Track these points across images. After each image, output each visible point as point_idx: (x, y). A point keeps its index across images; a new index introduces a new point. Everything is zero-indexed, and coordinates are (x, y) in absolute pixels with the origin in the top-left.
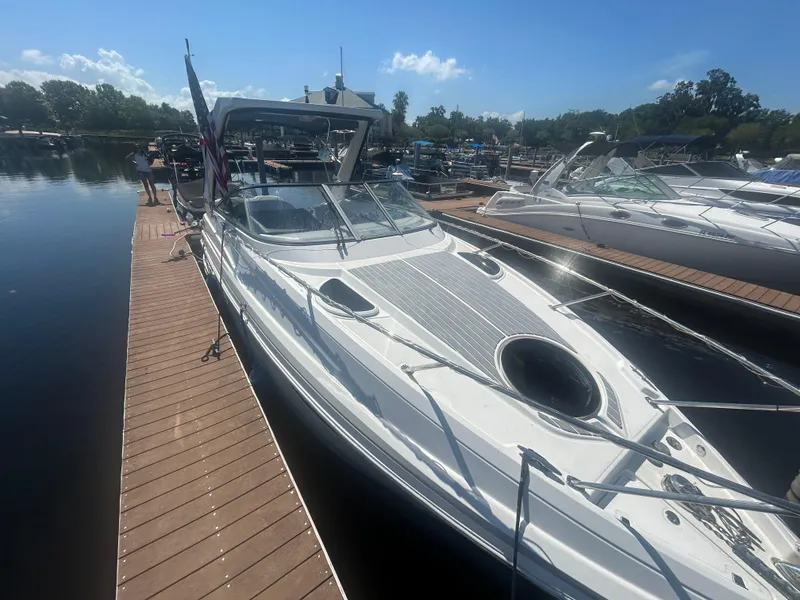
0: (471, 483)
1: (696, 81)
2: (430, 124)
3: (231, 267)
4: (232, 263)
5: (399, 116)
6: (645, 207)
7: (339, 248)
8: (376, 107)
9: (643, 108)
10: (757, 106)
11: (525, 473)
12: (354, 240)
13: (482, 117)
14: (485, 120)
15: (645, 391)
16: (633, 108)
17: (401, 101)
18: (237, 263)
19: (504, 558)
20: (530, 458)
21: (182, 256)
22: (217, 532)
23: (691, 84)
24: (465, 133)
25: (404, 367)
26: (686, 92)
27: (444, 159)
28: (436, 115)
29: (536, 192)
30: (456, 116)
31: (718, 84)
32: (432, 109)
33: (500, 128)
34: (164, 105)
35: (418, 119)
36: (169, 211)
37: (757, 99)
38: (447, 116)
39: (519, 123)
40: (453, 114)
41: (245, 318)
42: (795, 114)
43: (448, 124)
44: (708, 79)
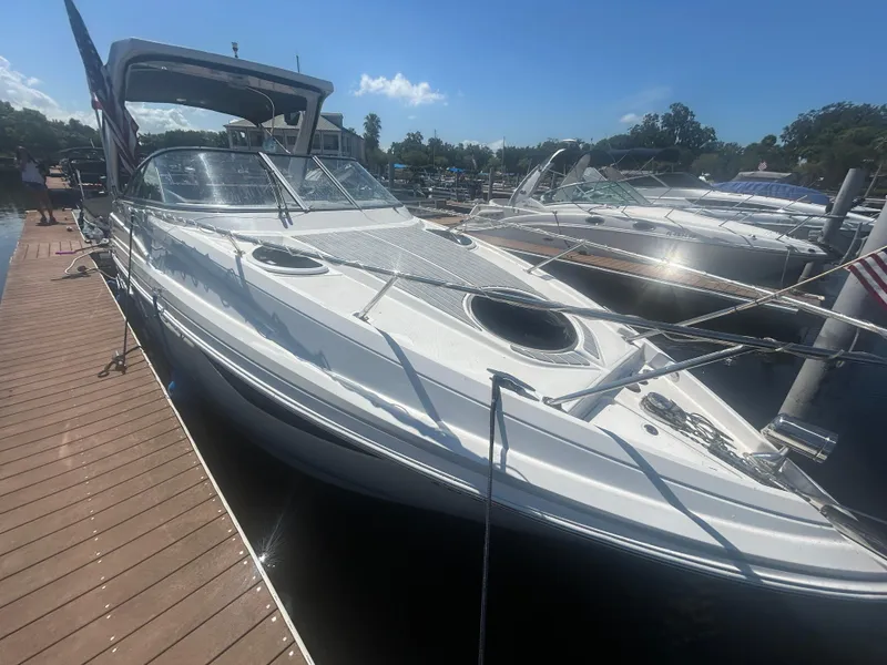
0: (436, 418)
1: (661, 114)
2: (407, 150)
3: (141, 254)
4: (143, 249)
5: (372, 140)
6: (617, 212)
7: (280, 217)
8: (344, 130)
9: (617, 138)
10: (714, 139)
11: (496, 395)
12: (301, 210)
13: (462, 145)
14: (465, 147)
15: (621, 331)
16: (608, 138)
17: (373, 123)
18: (149, 249)
19: (477, 492)
20: (500, 380)
21: (83, 272)
22: (99, 558)
23: (657, 116)
24: (445, 160)
25: (356, 315)
26: (653, 124)
27: (423, 185)
28: (413, 141)
29: (513, 203)
30: (435, 142)
31: (680, 118)
32: (409, 134)
33: (481, 156)
34: (72, 121)
35: (394, 145)
36: (69, 230)
37: (713, 132)
38: (425, 142)
39: (500, 150)
40: (431, 140)
41: (160, 307)
42: (744, 146)
43: (425, 150)
44: (670, 111)
